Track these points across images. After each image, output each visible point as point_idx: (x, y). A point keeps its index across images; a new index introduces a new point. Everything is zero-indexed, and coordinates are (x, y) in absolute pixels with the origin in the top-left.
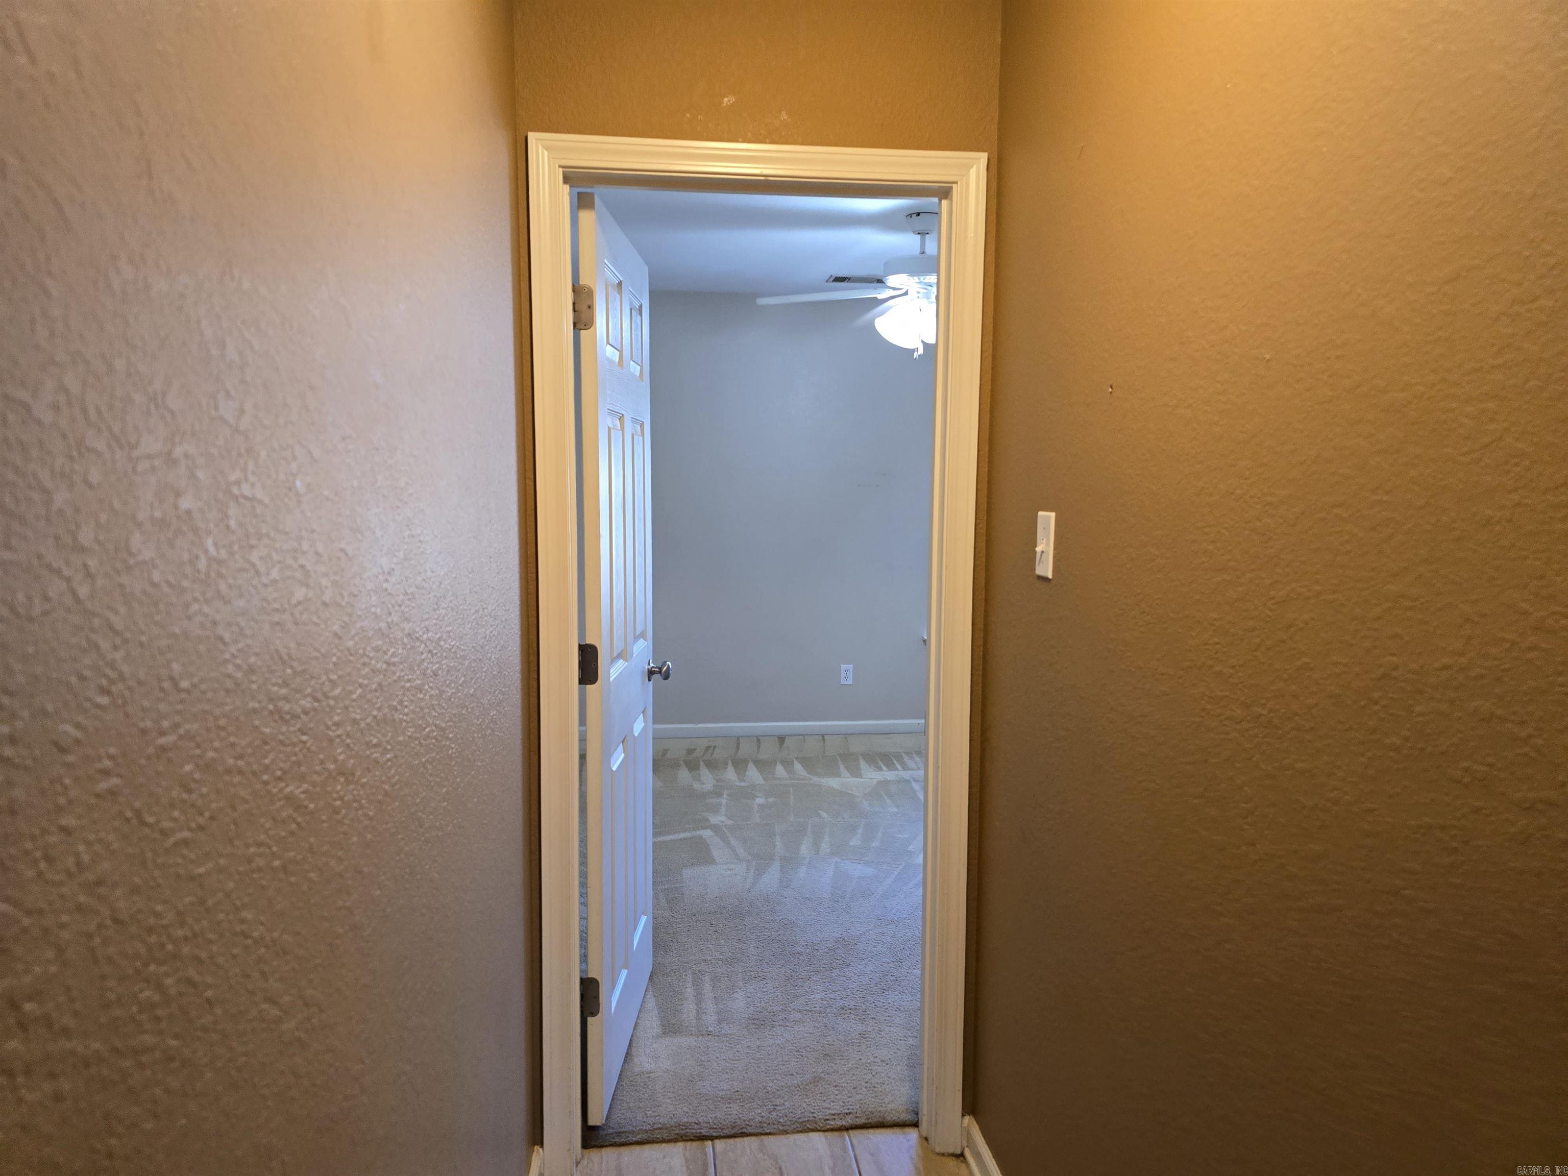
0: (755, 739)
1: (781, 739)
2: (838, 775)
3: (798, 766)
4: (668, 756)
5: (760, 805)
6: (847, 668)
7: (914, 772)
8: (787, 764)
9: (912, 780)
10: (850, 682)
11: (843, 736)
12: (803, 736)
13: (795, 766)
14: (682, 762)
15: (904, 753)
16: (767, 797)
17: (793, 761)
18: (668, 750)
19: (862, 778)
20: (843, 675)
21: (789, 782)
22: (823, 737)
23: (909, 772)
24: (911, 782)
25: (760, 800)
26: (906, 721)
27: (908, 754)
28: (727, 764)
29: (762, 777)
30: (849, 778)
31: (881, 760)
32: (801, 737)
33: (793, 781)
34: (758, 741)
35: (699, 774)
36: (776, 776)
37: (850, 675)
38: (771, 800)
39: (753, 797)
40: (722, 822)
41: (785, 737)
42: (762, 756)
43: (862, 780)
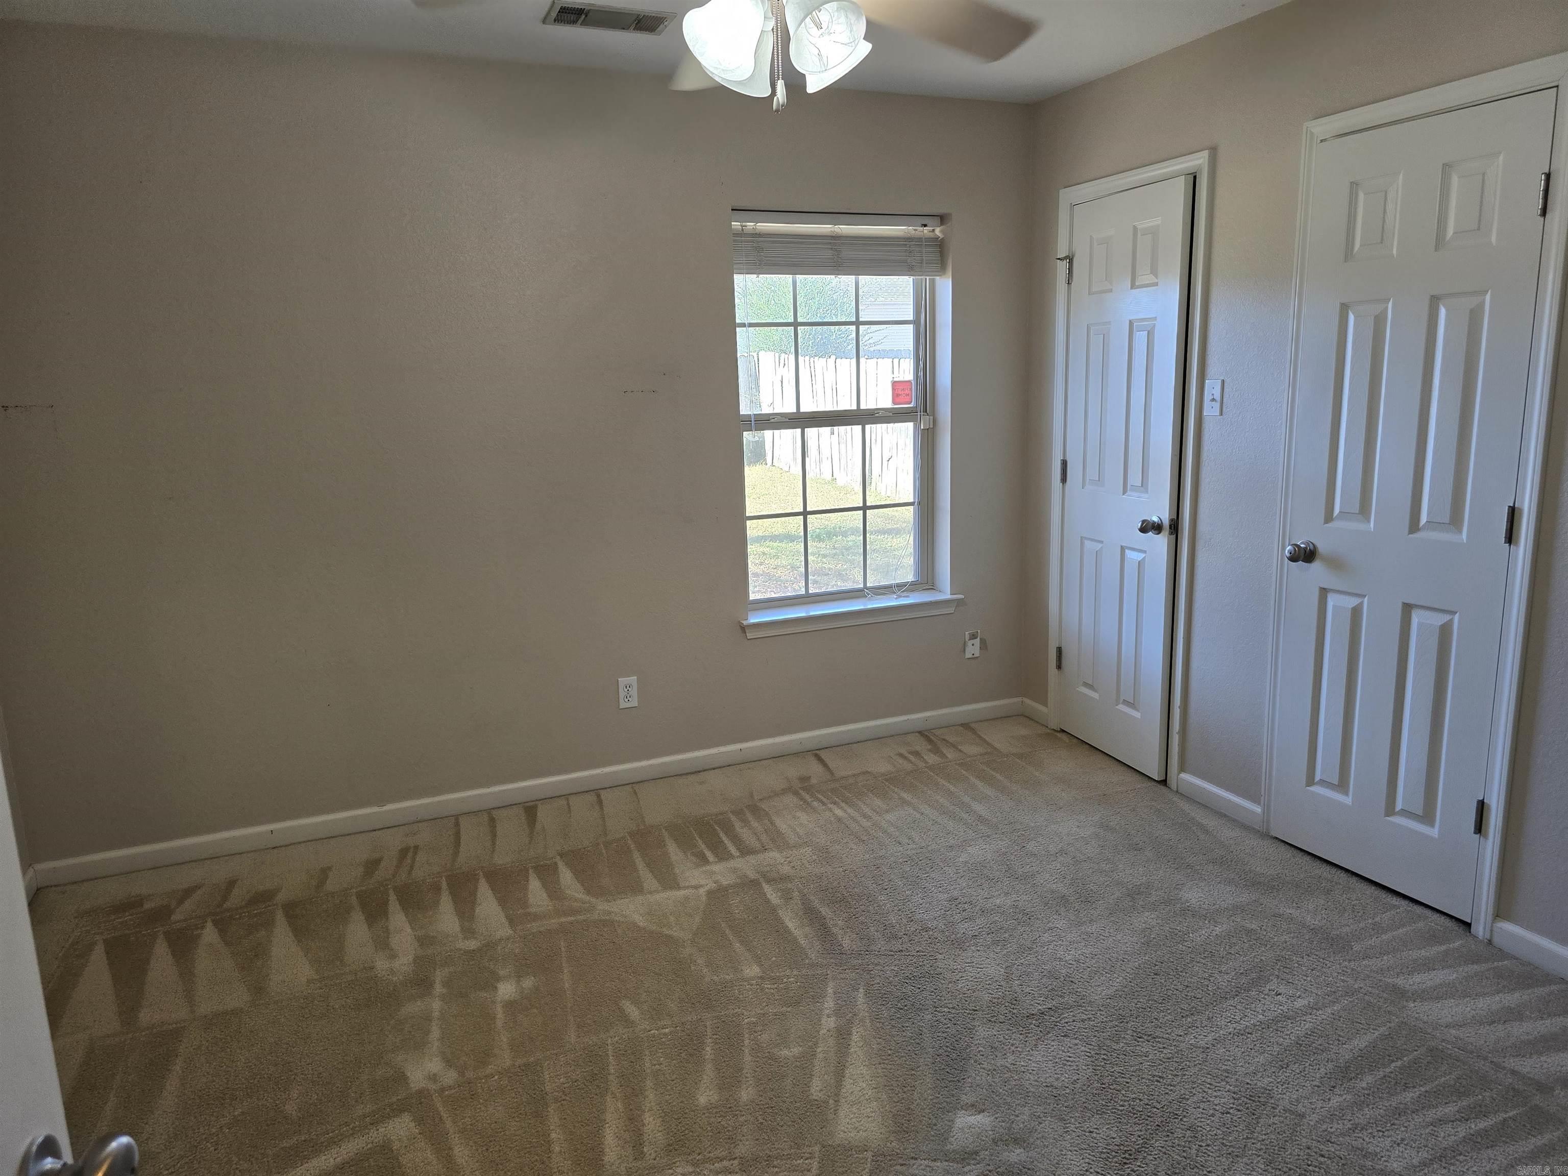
0: (486, 817)
1: (530, 810)
2: (636, 888)
3: (566, 876)
4: (330, 886)
5: (511, 1006)
6: (629, 683)
7: (760, 857)
8: (547, 872)
9: (761, 880)
10: (634, 703)
11: (628, 788)
12: (565, 797)
13: (561, 876)
14: (354, 900)
15: (733, 812)
16: (519, 977)
17: (556, 863)
18: (330, 868)
19: (679, 888)
20: (622, 694)
21: (554, 922)
22: (599, 796)
23: (752, 859)
24: (759, 884)
25: (506, 990)
26: (722, 749)
27: (739, 813)
28: (437, 889)
29: (507, 917)
30: (657, 891)
31: (701, 837)
32: (563, 802)
33: (563, 920)
34: (492, 820)
35: (387, 931)
36: (532, 910)
37: (634, 692)
38: (528, 983)
39: (490, 983)
40: (433, 1078)
41: (535, 807)
42: (502, 859)
43: (682, 893)
